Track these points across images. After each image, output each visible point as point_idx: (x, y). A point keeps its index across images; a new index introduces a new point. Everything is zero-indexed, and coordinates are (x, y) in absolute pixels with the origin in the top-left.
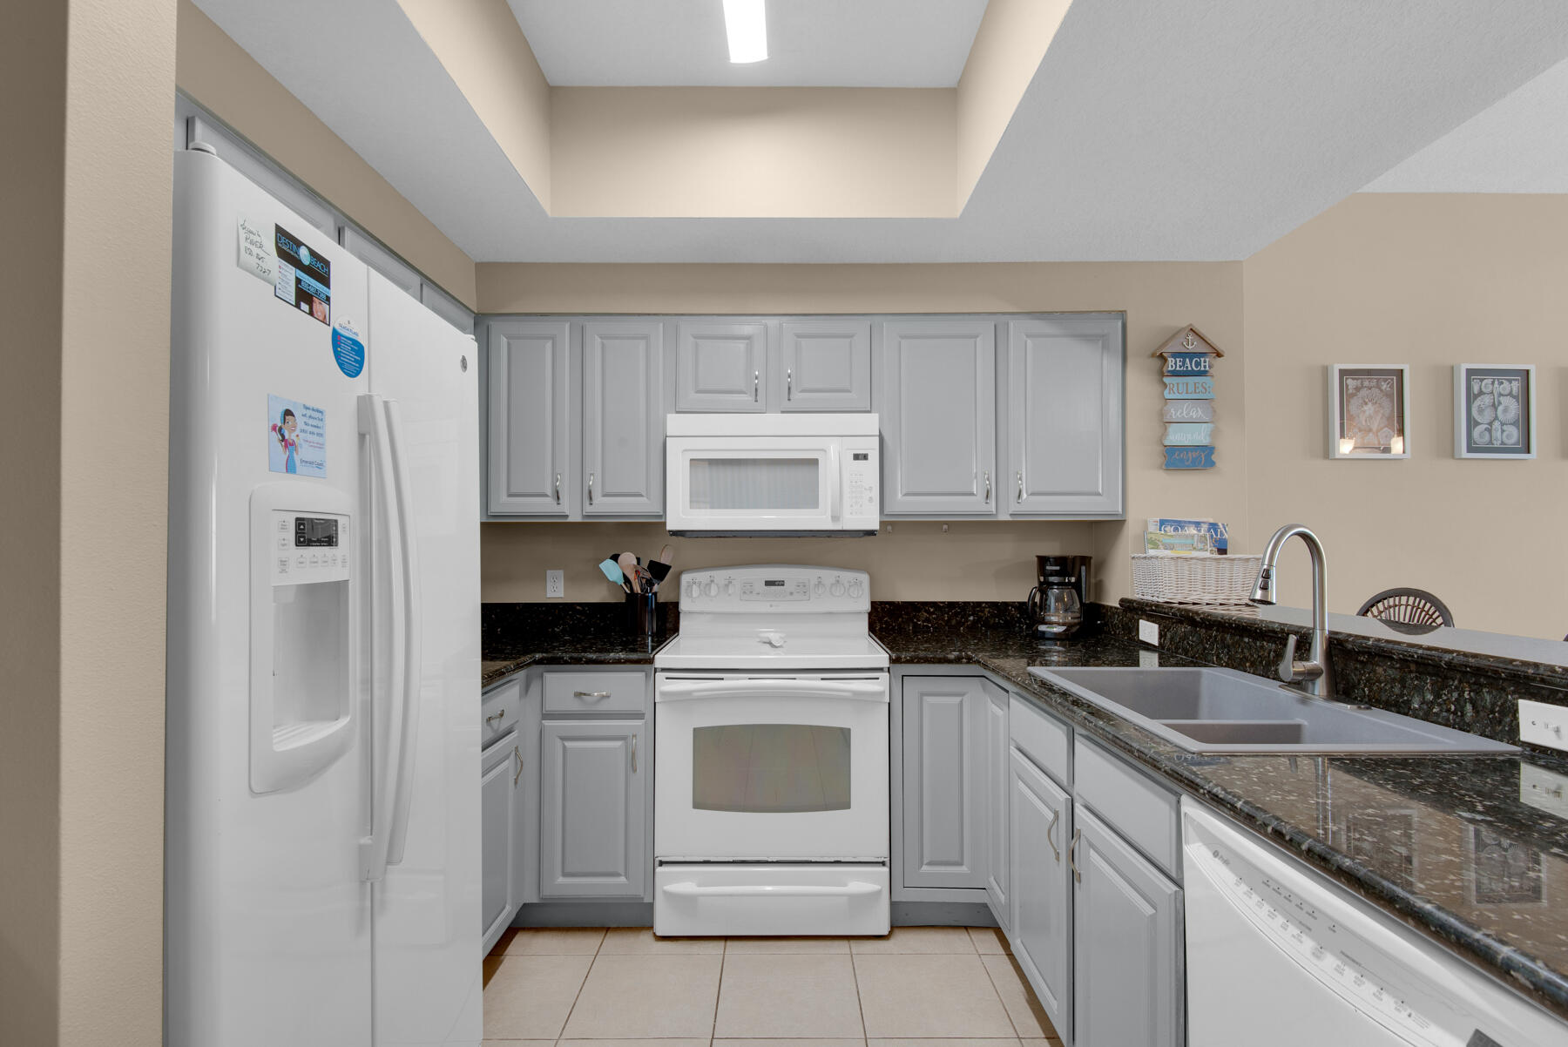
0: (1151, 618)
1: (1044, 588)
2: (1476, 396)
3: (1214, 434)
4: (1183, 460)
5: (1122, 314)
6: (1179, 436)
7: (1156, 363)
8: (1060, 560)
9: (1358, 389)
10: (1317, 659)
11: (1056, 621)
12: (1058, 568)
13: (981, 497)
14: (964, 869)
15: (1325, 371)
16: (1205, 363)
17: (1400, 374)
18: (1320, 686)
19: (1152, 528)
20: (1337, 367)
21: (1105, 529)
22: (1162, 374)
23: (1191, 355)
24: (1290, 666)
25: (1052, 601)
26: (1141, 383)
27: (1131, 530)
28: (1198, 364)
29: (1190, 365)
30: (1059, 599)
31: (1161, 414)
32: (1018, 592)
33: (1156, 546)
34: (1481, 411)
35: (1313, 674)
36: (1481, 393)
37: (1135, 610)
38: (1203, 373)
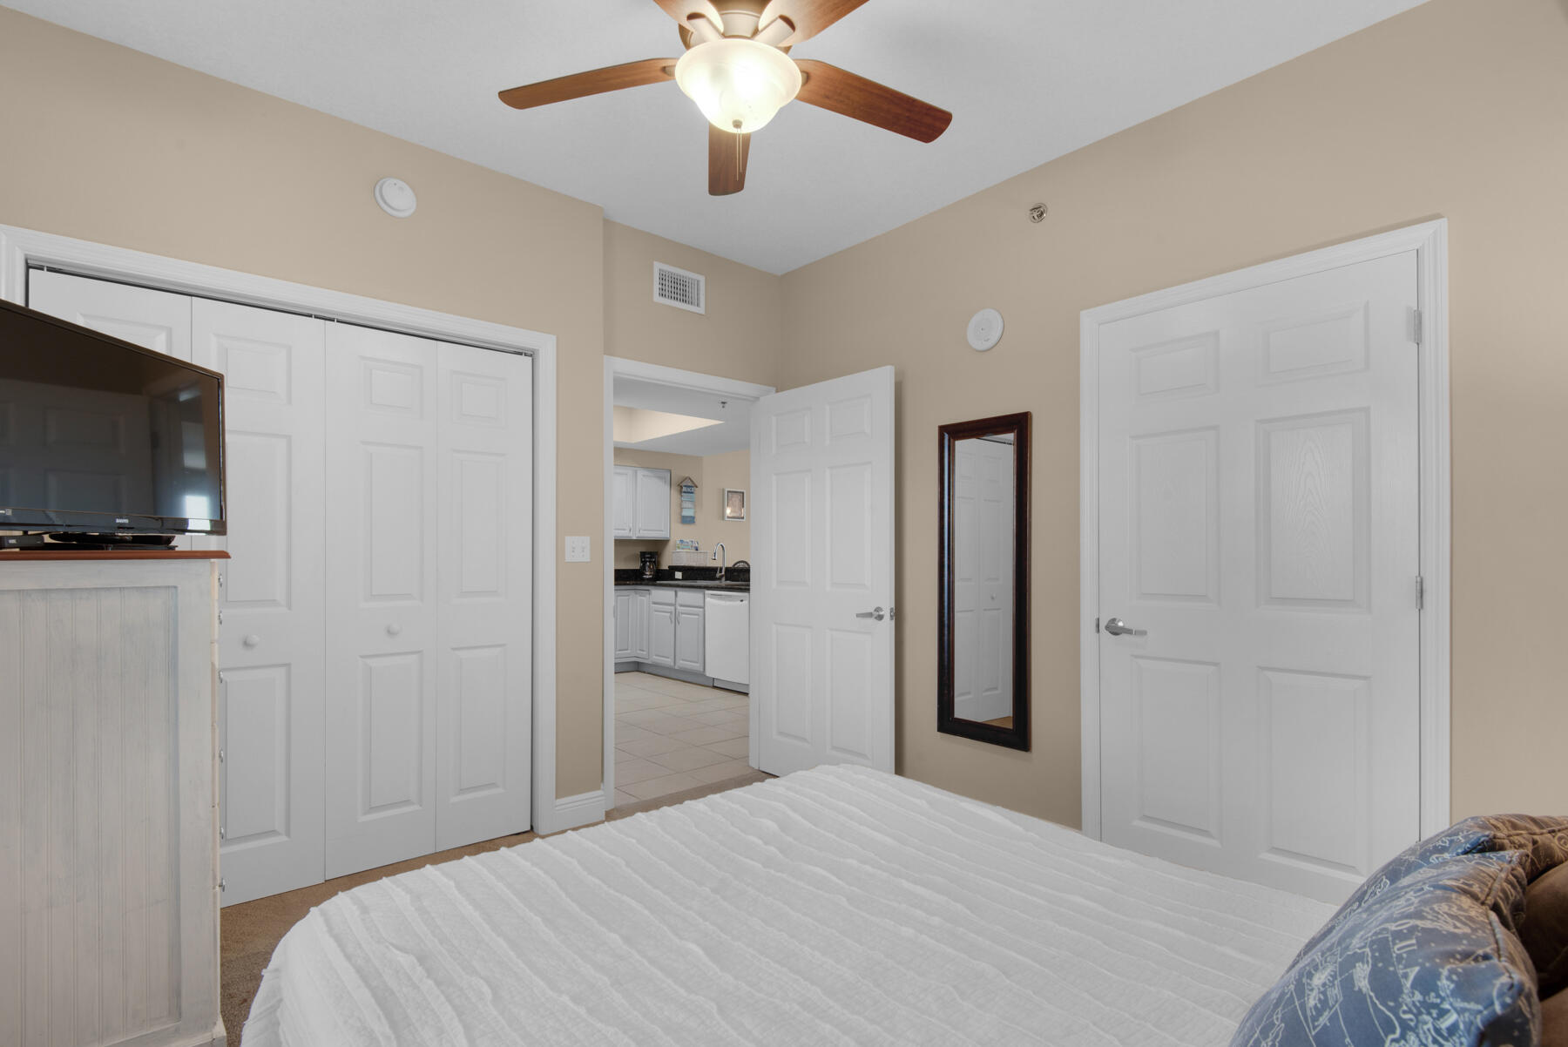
0: (679, 571)
1: (644, 563)
3: (695, 512)
4: (688, 520)
5: (670, 471)
6: (686, 513)
7: (679, 488)
8: (650, 553)
9: (732, 498)
10: (723, 573)
11: (648, 575)
12: (649, 556)
13: (627, 531)
14: (629, 651)
15: (723, 490)
16: (693, 489)
17: (743, 493)
18: (724, 579)
19: (678, 542)
20: (727, 490)
21: (660, 544)
22: (681, 492)
23: (689, 487)
24: (718, 575)
25: (647, 568)
26: (675, 494)
27: (671, 544)
28: (691, 490)
29: (689, 490)
30: (649, 567)
31: (681, 505)
32: (636, 566)
33: (679, 548)
35: (722, 576)
37: (673, 569)
38: (692, 493)
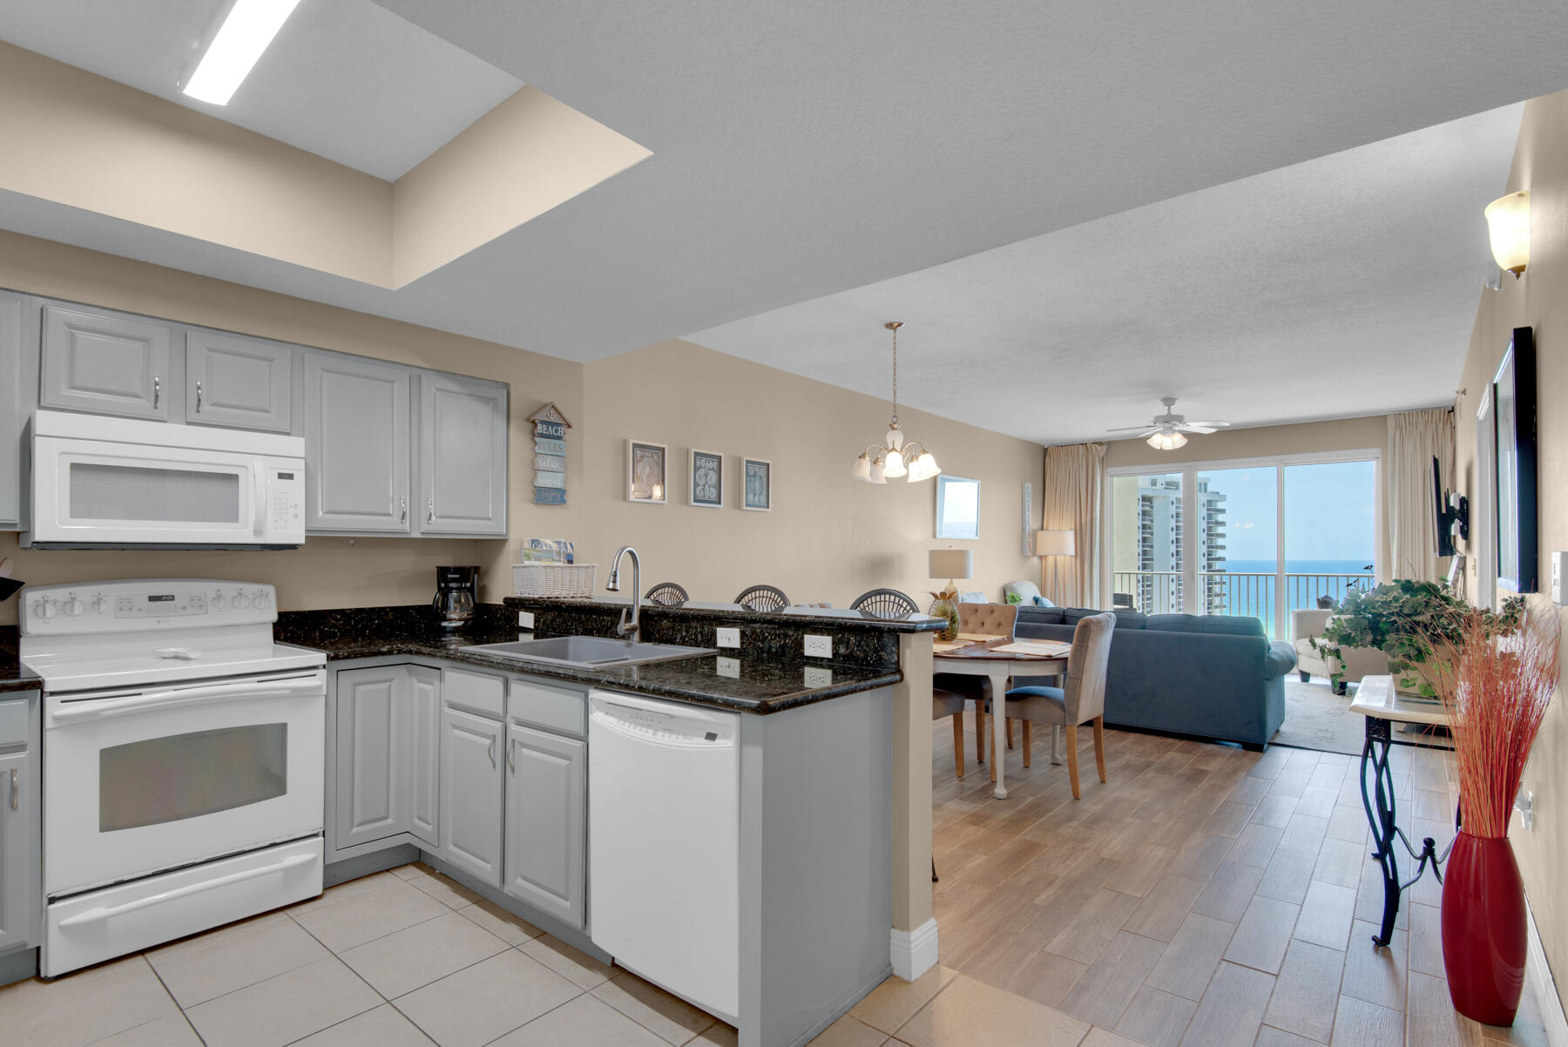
0: (528, 609)
1: (444, 592)
2: (698, 469)
3: (566, 480)
4: (550, 497)
5: (507, 386)
6: (544, 481)
7: (530, 426)
8: (457, 570)
9: (642, 457)
10: (635, 621)
11: (455, 617)
12: (458, 576)
13: (396, 518)
14: (390, 821)
15: (625, 443)
16: (561, 430)
18: (636, 636)
19: (527, 545)
20: (632, 441)
21: (493, 545)
22: (533, 435)
23: (553, 424)
24: (623, 627)
25: (452, 604)
26: (519, 438)
27: (511, 546)
28: (556, 431)
29: (551, 431)
30: (458, 601)
31: (533, 463)
32: (425, 596)
33: (529, 558)
34: (700, 478)
35: (633, 630)
36: (701, 467)
37: (515, 605)
38: (559, 438)
